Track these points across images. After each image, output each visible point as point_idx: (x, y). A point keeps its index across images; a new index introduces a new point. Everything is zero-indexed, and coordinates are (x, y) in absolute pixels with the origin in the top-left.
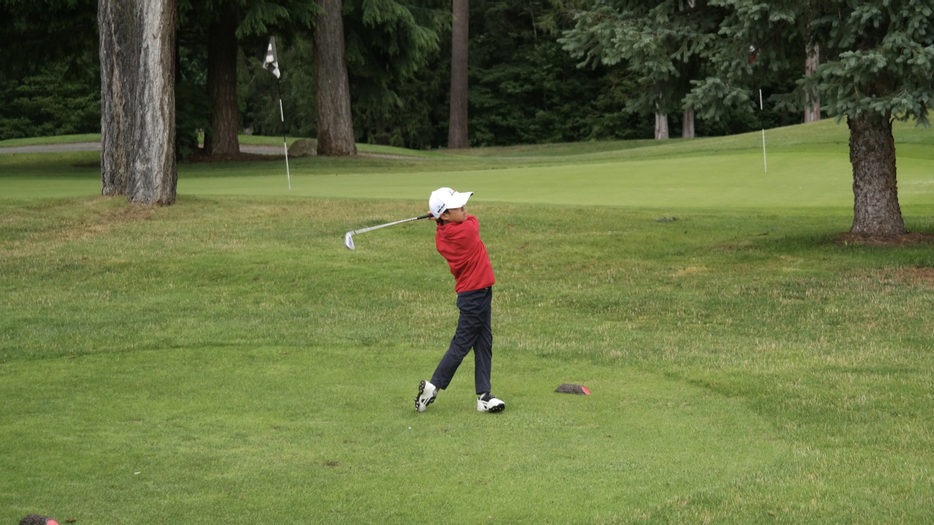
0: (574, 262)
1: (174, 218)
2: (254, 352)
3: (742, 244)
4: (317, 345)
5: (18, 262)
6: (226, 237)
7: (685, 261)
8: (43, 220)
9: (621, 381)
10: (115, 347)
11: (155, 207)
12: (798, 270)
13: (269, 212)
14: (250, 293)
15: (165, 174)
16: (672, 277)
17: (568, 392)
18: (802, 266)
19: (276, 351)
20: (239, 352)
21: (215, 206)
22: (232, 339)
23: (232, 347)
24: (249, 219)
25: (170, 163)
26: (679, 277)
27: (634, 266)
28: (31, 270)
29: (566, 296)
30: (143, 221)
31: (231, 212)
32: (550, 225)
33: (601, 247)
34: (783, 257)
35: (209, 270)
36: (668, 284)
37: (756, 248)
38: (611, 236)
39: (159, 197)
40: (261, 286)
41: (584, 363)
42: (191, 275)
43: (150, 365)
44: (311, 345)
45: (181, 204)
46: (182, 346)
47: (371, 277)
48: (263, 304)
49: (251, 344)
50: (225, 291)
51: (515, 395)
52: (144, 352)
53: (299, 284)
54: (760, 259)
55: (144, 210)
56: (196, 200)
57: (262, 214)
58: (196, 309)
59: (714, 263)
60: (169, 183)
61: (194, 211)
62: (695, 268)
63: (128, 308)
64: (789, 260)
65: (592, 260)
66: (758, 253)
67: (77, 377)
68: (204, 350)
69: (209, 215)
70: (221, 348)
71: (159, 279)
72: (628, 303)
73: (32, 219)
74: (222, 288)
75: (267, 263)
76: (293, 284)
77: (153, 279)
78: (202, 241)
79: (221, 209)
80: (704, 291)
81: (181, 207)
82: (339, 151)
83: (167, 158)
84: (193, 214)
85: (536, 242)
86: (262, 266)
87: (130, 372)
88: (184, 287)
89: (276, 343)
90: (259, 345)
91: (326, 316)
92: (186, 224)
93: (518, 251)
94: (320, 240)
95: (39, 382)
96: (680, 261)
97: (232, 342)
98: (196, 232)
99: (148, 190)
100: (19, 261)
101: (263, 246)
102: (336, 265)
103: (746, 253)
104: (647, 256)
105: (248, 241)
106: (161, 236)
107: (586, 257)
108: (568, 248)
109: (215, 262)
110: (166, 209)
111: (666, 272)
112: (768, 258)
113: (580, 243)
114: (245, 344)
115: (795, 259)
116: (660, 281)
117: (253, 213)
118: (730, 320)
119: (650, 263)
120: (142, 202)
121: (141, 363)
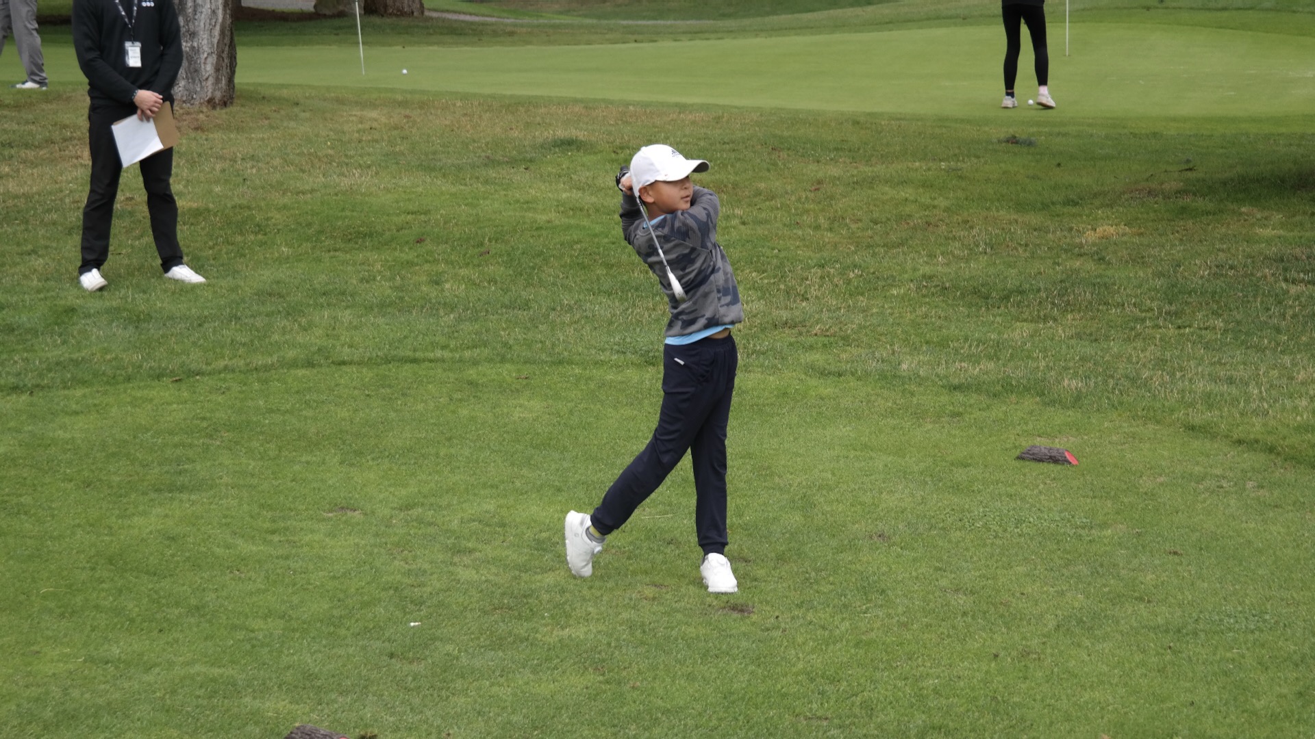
0: (910, 216)
1: (239, 129)
2: (472, 373)
3: (1166, 186)
4: (570, 362)
5: (21, 203)
6: (339, 165)
7: (1088, 216)
8: (33, 127)
9: (1114, 438)
10: (242, 363)
11: (205, 109)
12: (1281, 232)
13: (384, 120)
14: (417, 264)
15: (220, 57)
16: (1081, 243)
17: (1041, 460)
18: (1282, 225)
19: (507, 372)
20: (451, 375)
21: (296, 110)
22: (426, 349)
23: (433, 365)
24: (358, 132)
25: (227, 40)
26: (1094, 244)
27: (1010, 223)
28: (48, 217)
29: (930, 277)
30: (193, 134)
31: (326, 119)
32: (836, 149)
33: (939, 189)
34: (1243, 209)
35: (340, 223)
36: (1081, 255)
37: (1194, 194)
38: (948, 171)
39: (209, 95)
40: (430, 253)
41: (1030, 402)
42: (311, 231)
43: (315, 397)
44: (561, 362)
45: (243, 106)
46: (351, 363)
47: (606, 240)
48: (447, 286)
49: (461, 360)
50: (377, 259)
51: (952, 464)
52: (292, 371)
53: (493, 252)
54: (1208, 213)
55: (188, 113)
56: (264, 98)
57: (375, 125)
58: (343, 293)
59: (1137, 219)
60: (225, 71)
61: (267, 118)
62: (1112, 230)
63: (234, 289)
64: (1259, 216)
65: (935, 211)
66: (1200, 203)
67: (204, 419)
68: (390, 370)
69: (292, 124)
70: (415, 366)
71: (260, 237)
72: (1039, 290)
73: (16, 127)
74: (369, 254)
75: (427, 212)
76: (483, 250)
77: (252, 237)
78: (303, 171)
79: (308, 115)
80: (1150, 271)
81: (243, 109)
82: (398, 10)
83: (222, 33)
84: (267, 122)
85: (834, 180)
86: (423, 217)
87: (287, 411)
88: (306, 253)
89: (503, 360)
90: (475, 363)
91: (559, 308)
92: (263, 139)
93: (811, 195)
94: (492, 173)
95: (147, 430)
96: (1081, 216)
97: (431, 355)
98: (288, 155)
99: (194, 82)
100: (22, 200)
101: (405, 181)
102: (542, 218)
103: (1181, 202)
104: (1020, 206)
105: (377, 173)
106: (234, 160)
107: (927, 207)
108: (889, 192)
109: (343, 210)
110: (221, 114)
111: (1066, 233)
112: (1221, 211)
113: (904, 182)
114: (453, 360)
115: (1266, 214)
116: (1066, 251)
117: (361, 123)
118: (1220, 323)
119: (1035, 219)
120: (184, 102)
121: (297, 392)
